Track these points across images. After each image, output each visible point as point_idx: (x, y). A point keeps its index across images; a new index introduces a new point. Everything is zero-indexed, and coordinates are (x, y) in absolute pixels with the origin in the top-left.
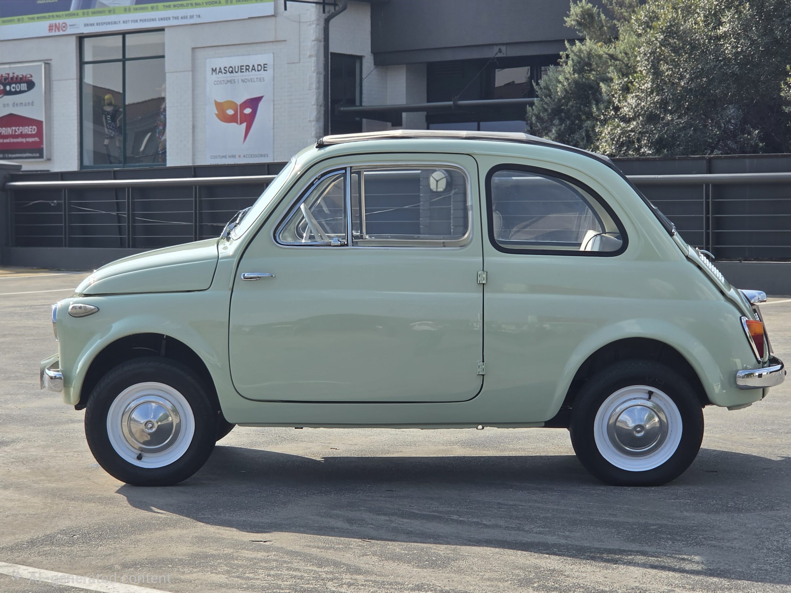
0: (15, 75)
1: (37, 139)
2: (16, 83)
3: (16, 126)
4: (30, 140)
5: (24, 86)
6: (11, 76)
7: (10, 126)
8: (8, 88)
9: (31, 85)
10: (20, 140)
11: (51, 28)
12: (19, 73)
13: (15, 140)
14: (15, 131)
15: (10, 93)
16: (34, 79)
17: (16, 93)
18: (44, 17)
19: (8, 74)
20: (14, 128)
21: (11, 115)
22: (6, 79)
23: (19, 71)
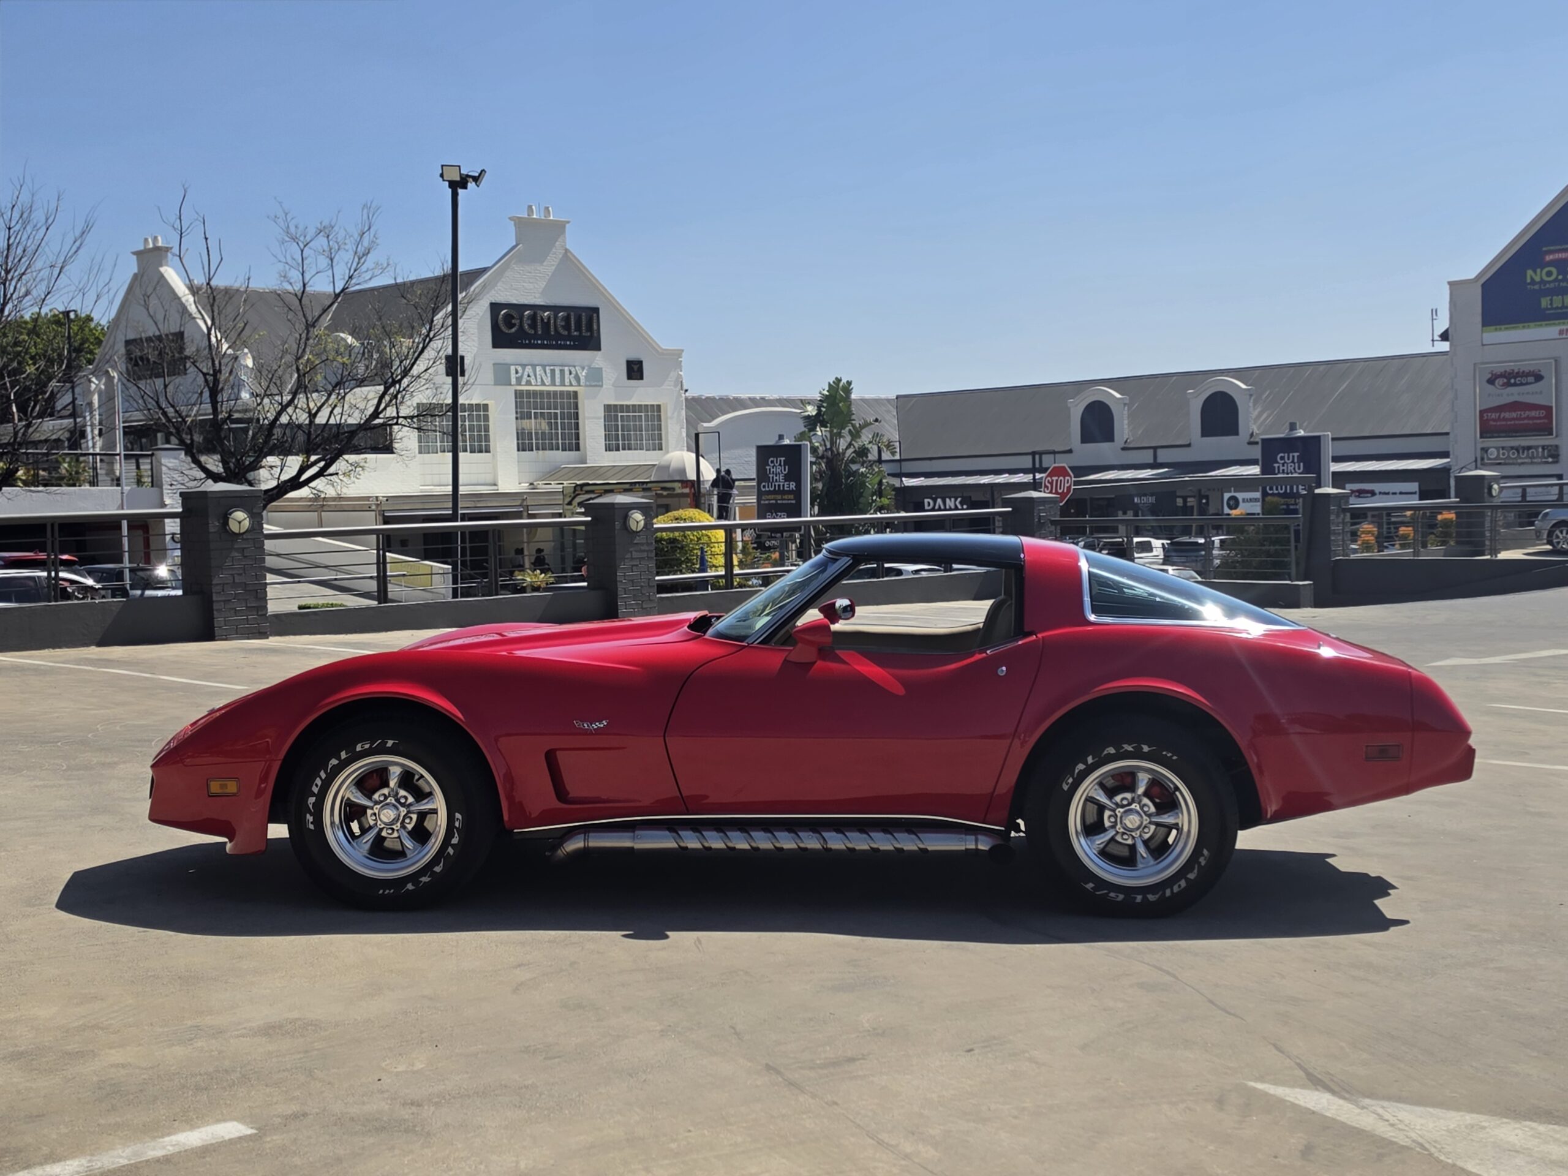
0: (1521, 371)
1: (1546, 421)
2: (1522, 377)
3: (1521, 411)
4: (1538, 421)
5: (1531, 379)
6: (1516, 371)
7: (1515, 411)
8: (1512, 381)
9: (1539, 378)
10: (1526, 422)
11: (1561, 332)
12: (1527, 370)
13: (1522, 422)
14: (1521, 415)
15: (1515, 385)
16: (1542, 373)
17: (1522, 384)
18: (1554, 324)
19: (1513, 370)
20: (1519, 413)
21: (1516, 402)
22: (1510, 374)
23: (1526, 367)
